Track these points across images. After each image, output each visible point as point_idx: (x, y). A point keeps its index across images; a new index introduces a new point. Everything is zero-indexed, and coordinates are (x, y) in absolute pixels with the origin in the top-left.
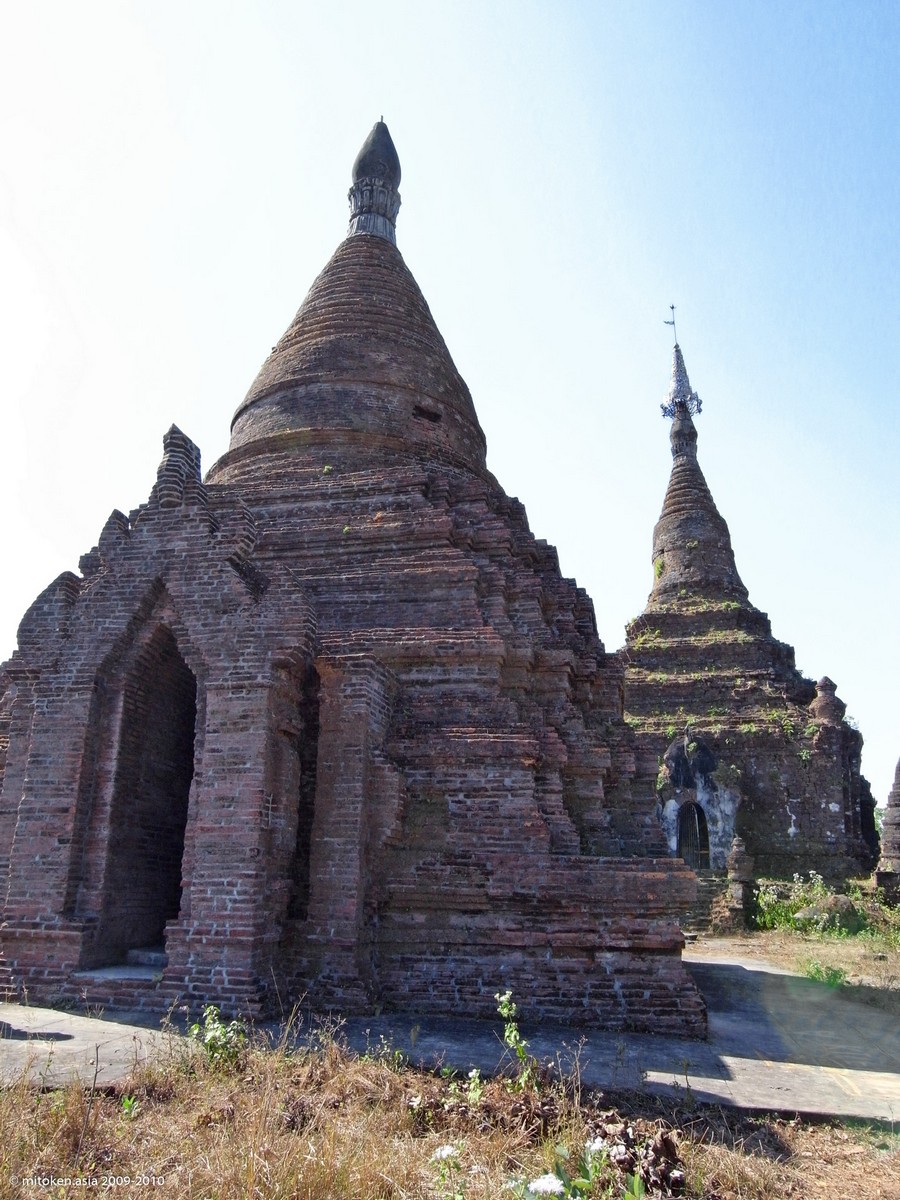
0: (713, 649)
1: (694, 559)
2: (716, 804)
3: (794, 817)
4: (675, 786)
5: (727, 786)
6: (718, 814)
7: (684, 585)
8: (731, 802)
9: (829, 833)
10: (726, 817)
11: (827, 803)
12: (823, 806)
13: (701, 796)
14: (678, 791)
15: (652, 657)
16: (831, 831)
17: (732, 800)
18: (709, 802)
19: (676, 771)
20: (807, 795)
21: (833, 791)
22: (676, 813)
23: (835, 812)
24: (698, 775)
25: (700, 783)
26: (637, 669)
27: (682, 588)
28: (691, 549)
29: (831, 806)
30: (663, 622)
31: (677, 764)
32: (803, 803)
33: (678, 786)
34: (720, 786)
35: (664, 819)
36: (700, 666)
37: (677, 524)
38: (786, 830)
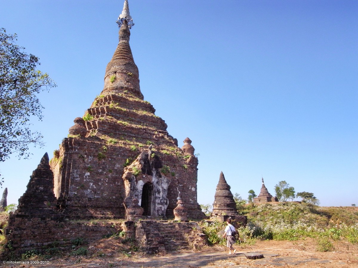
0: (144, 117)
1: (130, 80)
2: (160, 184)
3: (180, 193)
4: (143, 173)
5: (165, 175)
6: (161, 189)
7: (127, 88)
8: (167, 183)
9: (191, 200)
10: (164, 190)
11: (192, 187)
12: (190, 188)
13: (154, 180)
14: (144, 176)
15: (117, 114)
16: (192, 199)
17: (167, 182)
18: (157, 183)
19: (144, 166)
20: (185, 183)
21: (193, 182)
22: (142, 187)
23: (194, 191)
24: (154, 169)
25: (154, 173)
26: (111, 117)
27: (125, 90)
28: (129, 75)
29: (192, 188)
30: (120, 101)
31: (145, 163)
32: (183, 187)
33: (144, 174)
34: (163, 175)
35: (137, 190)
36: (139, 123)
37: (124, 64)
38: (176, 198)
